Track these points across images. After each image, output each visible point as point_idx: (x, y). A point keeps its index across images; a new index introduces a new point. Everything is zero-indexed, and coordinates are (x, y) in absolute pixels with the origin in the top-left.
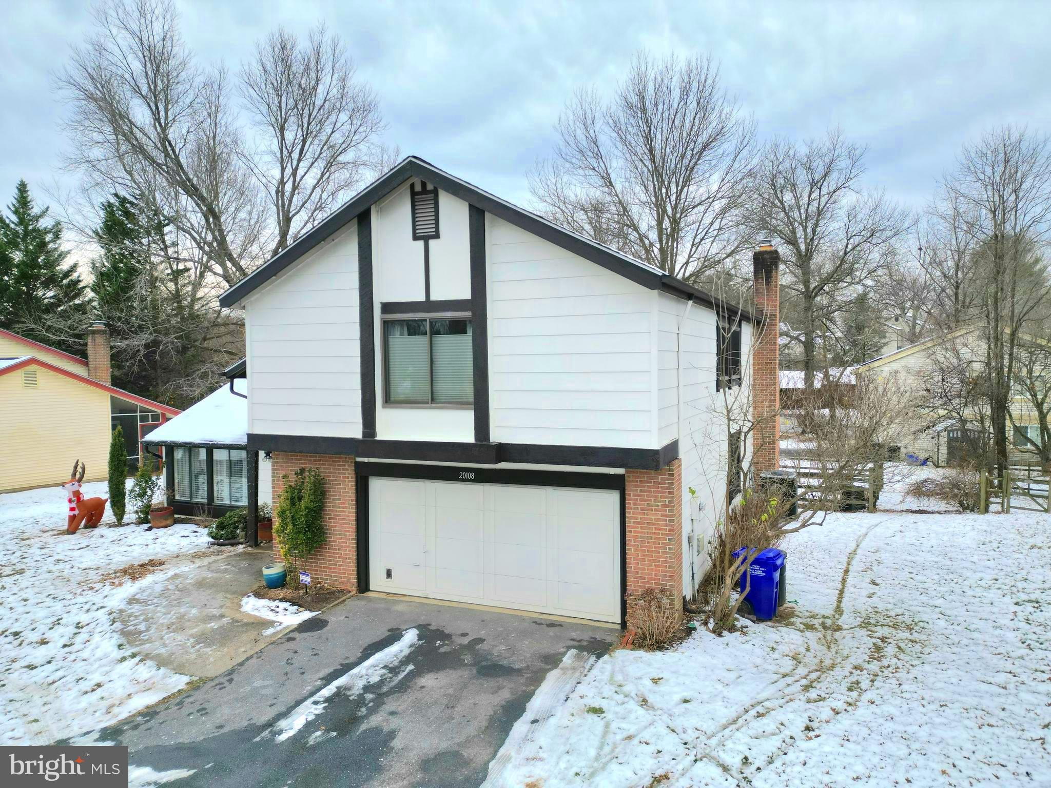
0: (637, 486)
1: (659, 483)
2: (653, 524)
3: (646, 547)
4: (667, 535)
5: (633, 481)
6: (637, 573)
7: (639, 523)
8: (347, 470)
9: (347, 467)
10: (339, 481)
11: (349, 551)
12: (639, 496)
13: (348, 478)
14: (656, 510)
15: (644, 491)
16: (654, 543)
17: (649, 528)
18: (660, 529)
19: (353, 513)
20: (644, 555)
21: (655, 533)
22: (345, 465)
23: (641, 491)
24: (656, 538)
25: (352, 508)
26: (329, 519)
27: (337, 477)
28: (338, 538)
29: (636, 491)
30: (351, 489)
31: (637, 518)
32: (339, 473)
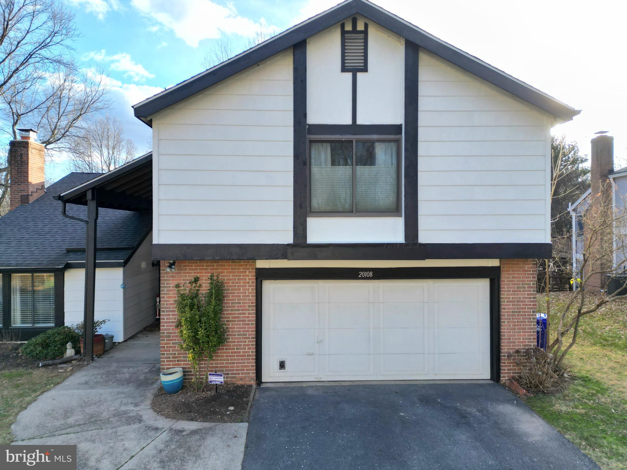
0: (510, 274)
1: (526, 271)
2: (522, 302)
3: (516, 319)
4: (531, 308)
5: (507, 271)
6: (510, 339)
7: (511, 301)
8: (248, 276)
9: (247, 273)
10: (238, 286)
11: (249, 349)
12: (511, 281)
13: (249, 283)
14: (523, 291)
15: (515, 278)
16: (522, 315)
17: (519, 305)
18: (526, 305)
19: (253, 314)
20: (514, 325)
21: (523, 308)
22: (245, 272)
23: (512, 277)
24: (523, 312)
25: (252, 310)
26: (227, 321)
27: (237, 283)
28: (237, 338)
29: (509, 278)
30: (251, 293)
31: (509, 298)
32: (239, 279)
